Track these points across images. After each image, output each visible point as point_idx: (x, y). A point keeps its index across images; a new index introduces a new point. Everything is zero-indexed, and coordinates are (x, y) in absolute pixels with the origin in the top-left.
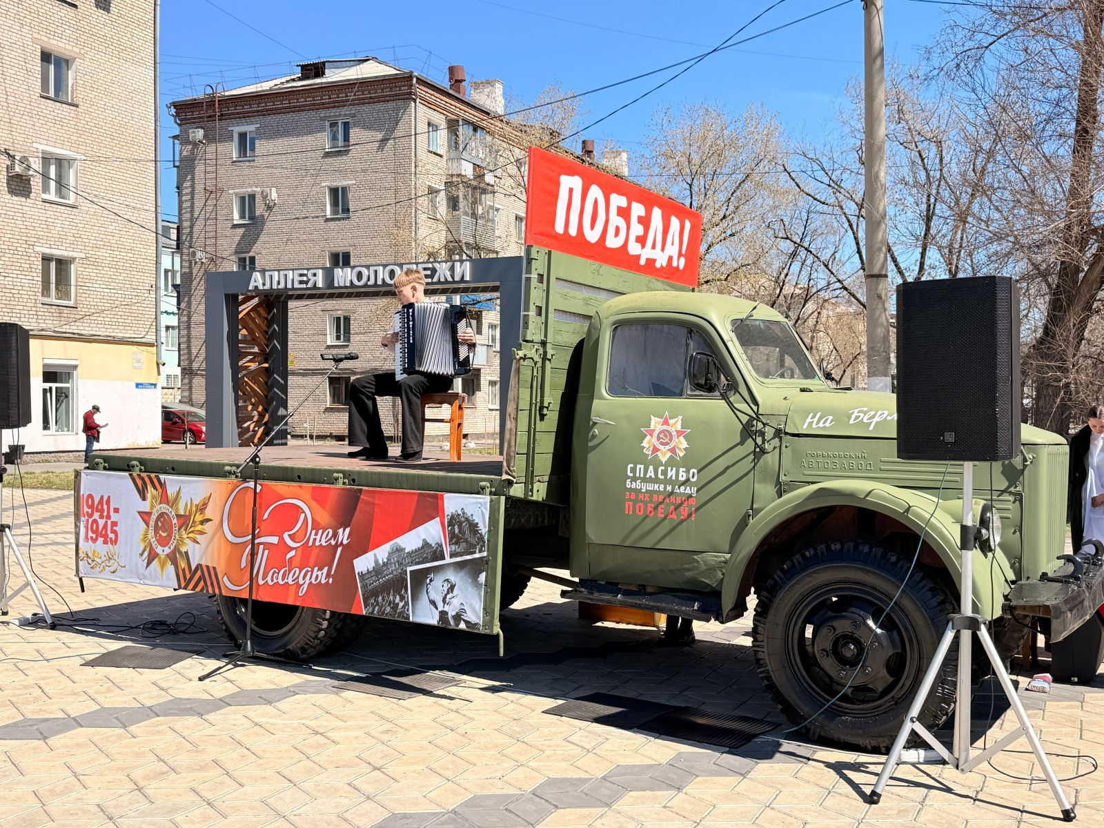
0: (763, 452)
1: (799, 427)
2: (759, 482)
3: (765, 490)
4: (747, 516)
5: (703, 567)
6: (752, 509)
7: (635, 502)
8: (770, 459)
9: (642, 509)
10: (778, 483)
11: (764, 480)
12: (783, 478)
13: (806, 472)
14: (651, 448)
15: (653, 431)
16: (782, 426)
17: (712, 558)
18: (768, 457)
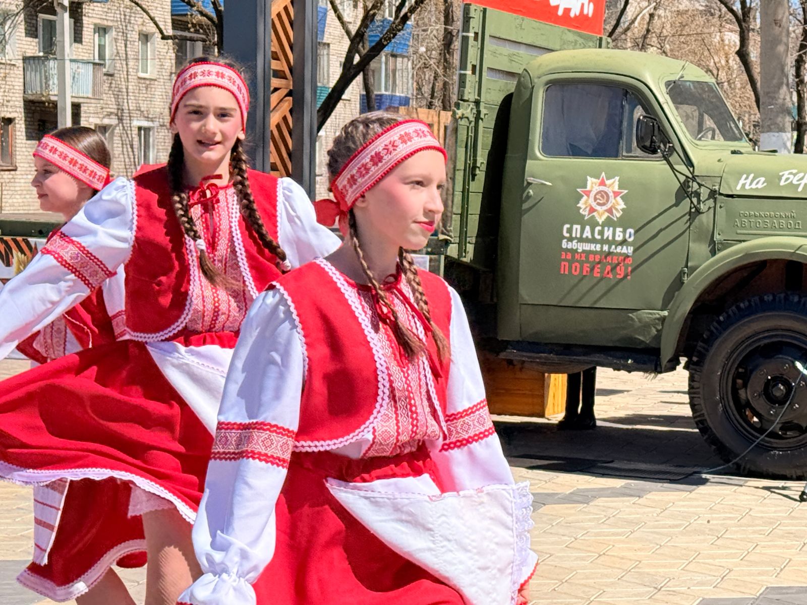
0: (698, 212)
1: (733, 188)
2: (694, 241)
3: (700, 249)
4: (682, 273)
5: (637, 324)
6: (687, 266)
7: (571, 262)
8: (705, 219)
9: (578, 270)
10: (712, 242)
11: (699, 239)
12: (717, 237)
13: (739, 231)
14: (588, 209)
15: (590, 192)
16: (717, 188)
17: (647, 315)
18: (703, 217)
